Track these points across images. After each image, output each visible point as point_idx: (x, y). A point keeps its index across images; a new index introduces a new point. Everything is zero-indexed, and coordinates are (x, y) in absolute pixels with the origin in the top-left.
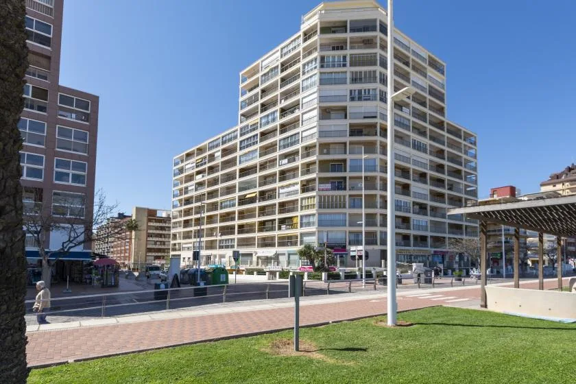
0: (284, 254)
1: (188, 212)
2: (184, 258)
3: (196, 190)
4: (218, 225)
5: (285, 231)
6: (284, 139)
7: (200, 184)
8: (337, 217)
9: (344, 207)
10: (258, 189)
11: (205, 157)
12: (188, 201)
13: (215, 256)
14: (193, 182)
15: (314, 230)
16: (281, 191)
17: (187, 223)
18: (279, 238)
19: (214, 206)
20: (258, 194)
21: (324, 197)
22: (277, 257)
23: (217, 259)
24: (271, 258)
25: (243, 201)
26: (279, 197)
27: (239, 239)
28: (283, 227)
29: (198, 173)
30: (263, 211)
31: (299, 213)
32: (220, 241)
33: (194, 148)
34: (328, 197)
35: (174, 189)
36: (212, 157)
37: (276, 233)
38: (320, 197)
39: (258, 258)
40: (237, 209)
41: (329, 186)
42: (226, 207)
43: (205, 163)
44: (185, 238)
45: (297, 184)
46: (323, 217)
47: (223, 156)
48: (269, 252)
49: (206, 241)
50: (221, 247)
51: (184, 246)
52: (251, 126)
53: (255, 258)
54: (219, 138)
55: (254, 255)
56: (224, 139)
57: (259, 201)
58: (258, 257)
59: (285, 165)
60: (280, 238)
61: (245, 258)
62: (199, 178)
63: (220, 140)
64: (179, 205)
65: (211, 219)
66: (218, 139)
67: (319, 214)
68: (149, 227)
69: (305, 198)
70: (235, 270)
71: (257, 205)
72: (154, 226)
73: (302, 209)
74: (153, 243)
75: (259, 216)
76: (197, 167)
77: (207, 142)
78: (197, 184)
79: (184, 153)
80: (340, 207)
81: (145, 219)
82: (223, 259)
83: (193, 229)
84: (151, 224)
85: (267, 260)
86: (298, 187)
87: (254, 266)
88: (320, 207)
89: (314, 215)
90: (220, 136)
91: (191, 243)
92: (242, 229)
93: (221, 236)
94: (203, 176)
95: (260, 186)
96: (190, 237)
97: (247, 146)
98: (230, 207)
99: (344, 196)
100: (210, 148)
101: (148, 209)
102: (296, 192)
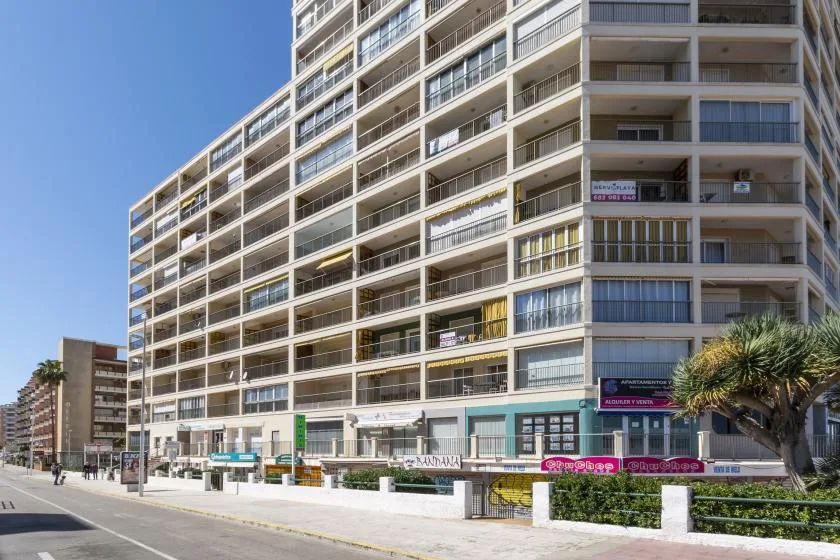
0: (453, 420)
1: (163, 331)
2: (158, 440)
3: (183, 273)
4: (240, 352)
5: (453, 350)
6: (444, 73)
7: (192, 261)
8: (659, 293)
9: (685, 258)
10: (355, 241)
11: (203, 190)
12: (164, 306)
13: (234, 433)
14: (176, 257)
15: (581, 333)
16: (436, 231)
17: (164, 357)
18: (431, 373)
19: (228, 309)
20: (355, 255)
21: (613, 223)
22: (425, 426)
23: (239, 440)
24: (404, 432)
25: (309, 280)
26: (428, 251)
27: (298, 385)
28: (448, 337)
29: (186, 233)
30: (371, 299)
31: (509, 288)
32: (246, 392)
33: (176, 175)
34: (627, 223)
35: (131, 281)
36: (220, 187)
37: (423, 358)
38: (598, 223)
39: (361, 432)
40: (291, 304)
41: (628, 187)
42: (261, 304)
43: (204, 204)
44: (158, 391)
45: (499, 196)
46: (611, 292)
47: (248, 175)
48: (402, 414)
49: (211, 396)
50: (249, 409)
51: (158, 410)
52: (330, 70)
53: (349, 434)
54: (239, 132)
55: (347, 425)
56: (251, 131)
57: (361, 274)
58: (358, 429)
59: (452, 147)
60: (433, 372)
61: (322, 435)
62: (189, 245)
63: (241, 138)
64: (144, 316)
65: (221, 341)
66: (234, 136)
67: (597, 281)
68: (96, 381)
69: (533, 237)
70: (287, 469)
71: (355, 284)
72: (112, 379)
73: (518, 273)
74: (111, 412)
75: (360, 316)
76: (183, 217)
77: (206, 151)
78: (183, 259)
79: (153, 194)
80: (668, 259)
81: (88, 364)
82: (254, 440)
83: (176, 368)
84: (102, 374)
85: (393, 438)
86: (507, 205)
87: (349, 456)
88: (598, 256)
89: (574, 285)
90: (241, 125)
91: (172, 403)
92: (307, 356)
93: (249, 378)
94: (198, 238)
95: (361, 229)
96: (170, 389)
97: (319, 130)
98: (271, 302)
99: (683, 224)
100: (215, 165)
101: (94, 344)
102: (496, 223)
